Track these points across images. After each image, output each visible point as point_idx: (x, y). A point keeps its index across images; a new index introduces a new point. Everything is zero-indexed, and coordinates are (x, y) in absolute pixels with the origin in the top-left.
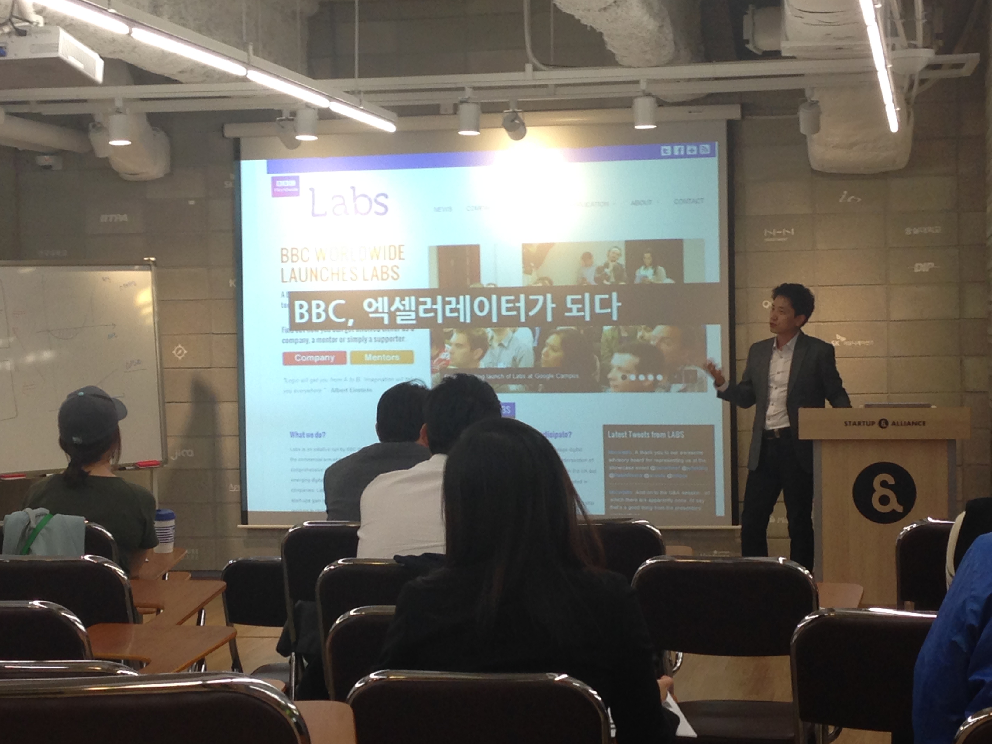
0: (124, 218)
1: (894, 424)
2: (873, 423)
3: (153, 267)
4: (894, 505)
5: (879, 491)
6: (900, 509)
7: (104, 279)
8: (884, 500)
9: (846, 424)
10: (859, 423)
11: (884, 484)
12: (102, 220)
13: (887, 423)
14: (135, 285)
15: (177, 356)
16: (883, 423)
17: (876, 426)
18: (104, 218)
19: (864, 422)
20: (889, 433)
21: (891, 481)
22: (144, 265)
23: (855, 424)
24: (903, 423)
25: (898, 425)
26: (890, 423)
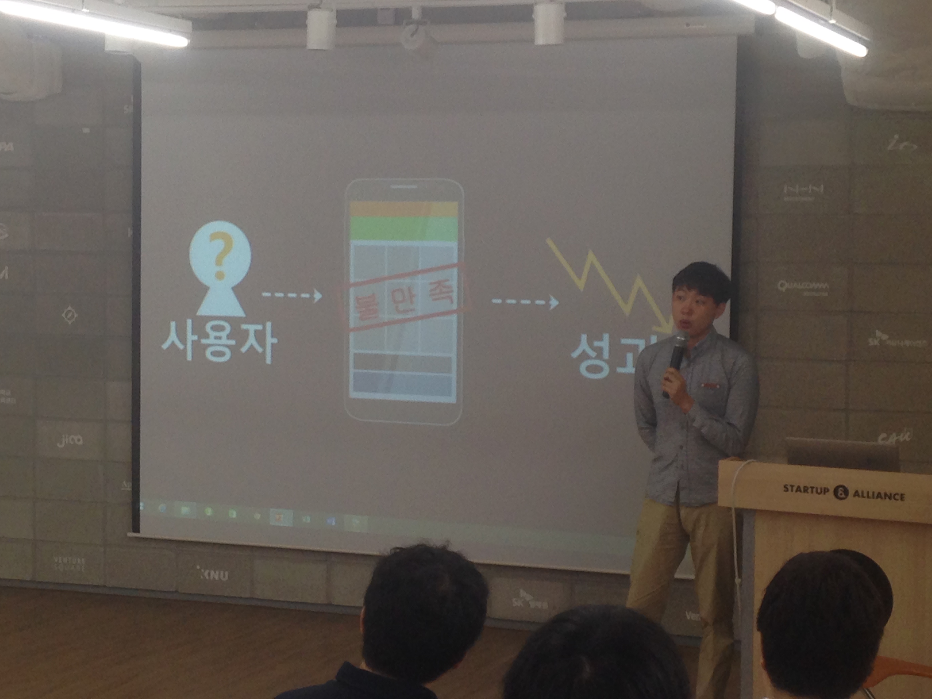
13: (846, 491)
16: (840, 491)
17: (830, 494)
20: (847, 508)
24: (871, 494)
25: (863, 496)
26: (851, 492)
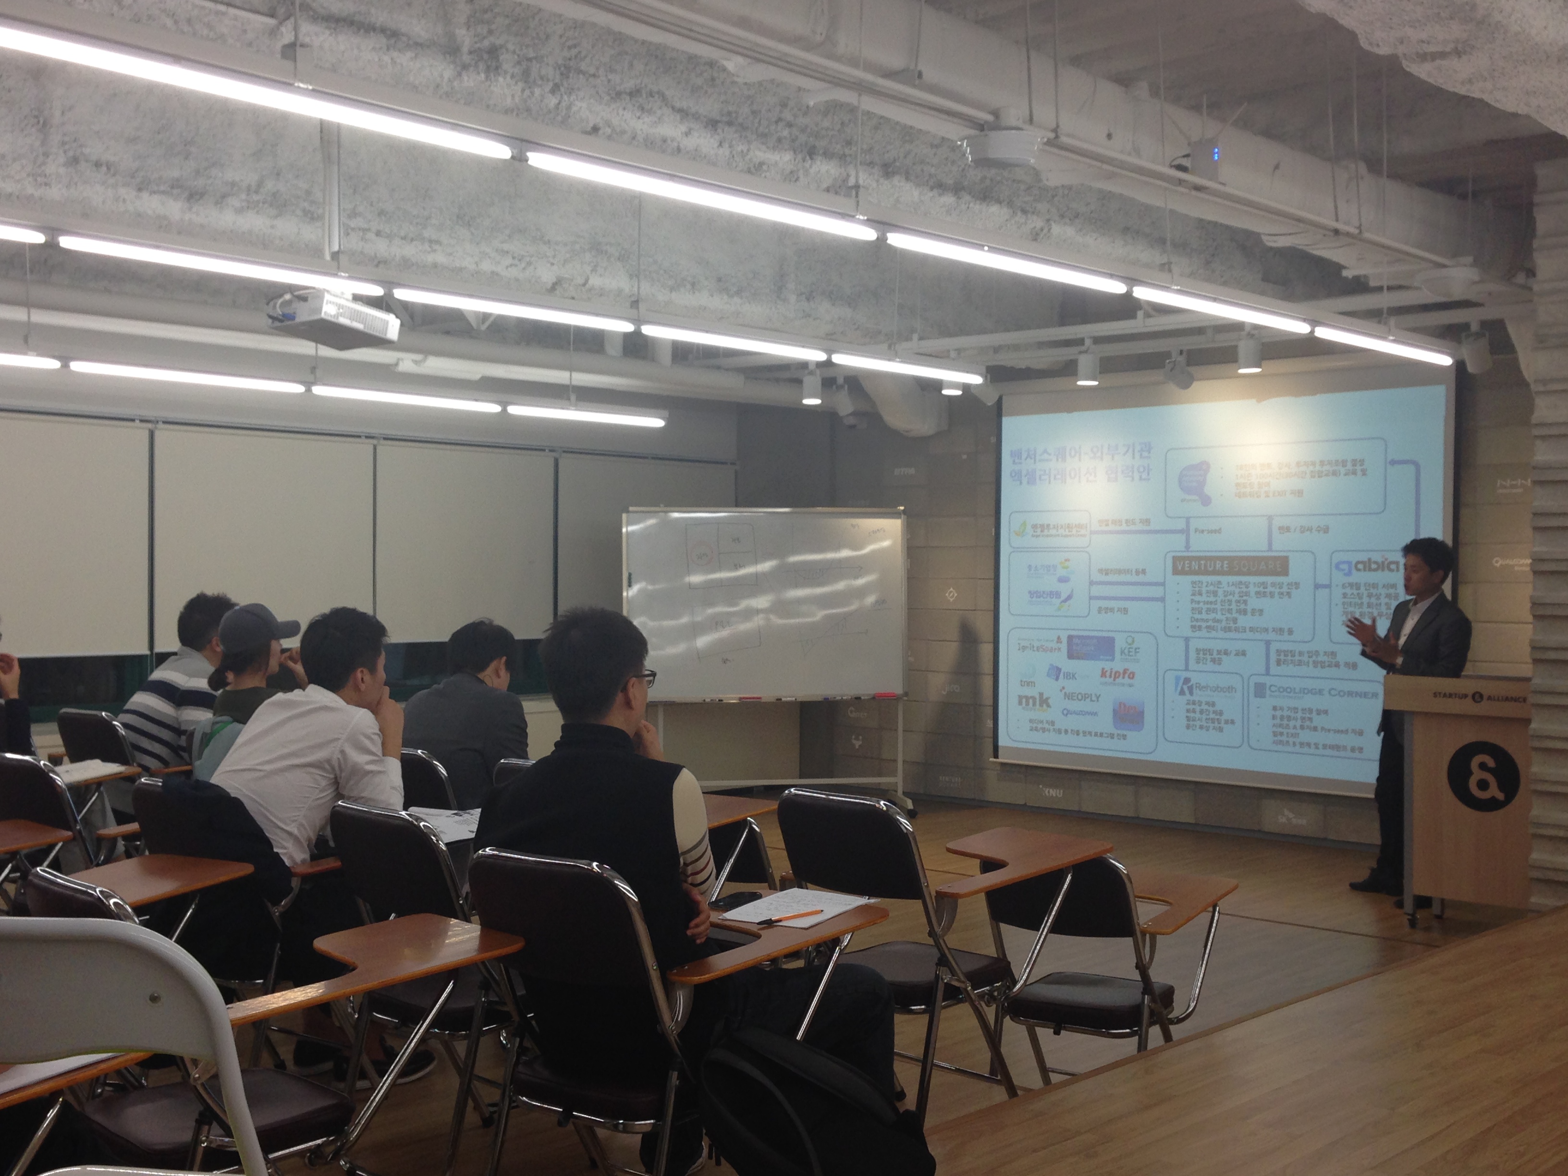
0: (912, 471)
1: (1489, 698)
2: (1466, 696)
3: (902, 516)
4: (1494, 791)
5: (1477, 775)
6: (1500, 796)
7: (853, 526)
8: (1483, 785)
9: (1435, 695)
10: (1450, 695)
11: (1483, 766)
12: (895, 474)
13: (1481, 696)
14: (884, 531)
15: (949, 598)
16: (1477, 697)
17: (1469, 699)
18: (897, 472)
19: (1456, 694)
20: (1483, 709)
21: (1491, 763)
22: (895, 515)
23: (1445, 695)
24: (1500, 698)
25: (1494, 700)
26: (1485, 697)
